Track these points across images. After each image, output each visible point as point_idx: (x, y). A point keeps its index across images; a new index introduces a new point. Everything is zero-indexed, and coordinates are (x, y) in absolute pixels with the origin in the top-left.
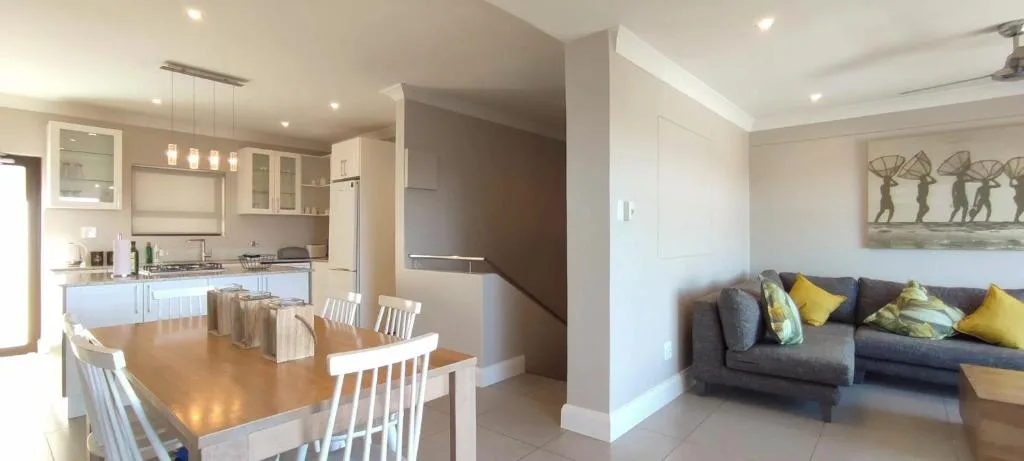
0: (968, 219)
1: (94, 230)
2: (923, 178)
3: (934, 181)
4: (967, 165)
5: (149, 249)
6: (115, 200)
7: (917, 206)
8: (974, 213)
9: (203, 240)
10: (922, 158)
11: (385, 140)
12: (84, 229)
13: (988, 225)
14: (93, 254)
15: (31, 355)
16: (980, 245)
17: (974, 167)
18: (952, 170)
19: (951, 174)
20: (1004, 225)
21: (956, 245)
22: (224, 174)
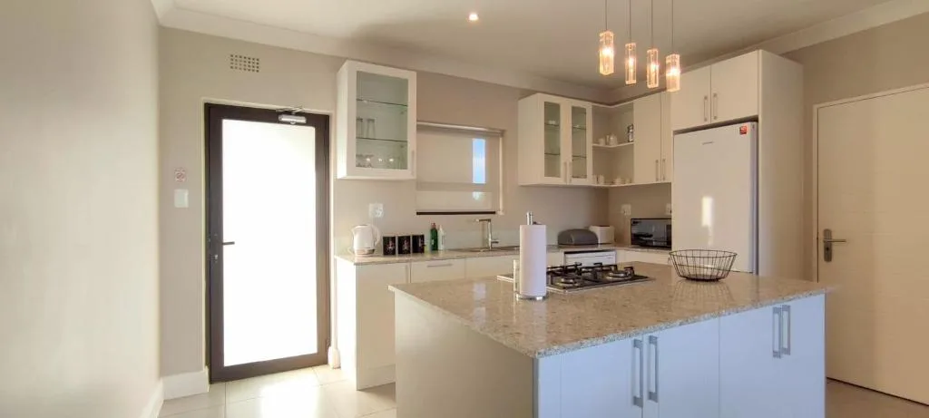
1: (381, 207)
5: (434, 232)
6: (409, 165)
9: (489, 220)
12: (371, 206)
14: (386, 240)
15: (320, 370)
22: (502, 133)
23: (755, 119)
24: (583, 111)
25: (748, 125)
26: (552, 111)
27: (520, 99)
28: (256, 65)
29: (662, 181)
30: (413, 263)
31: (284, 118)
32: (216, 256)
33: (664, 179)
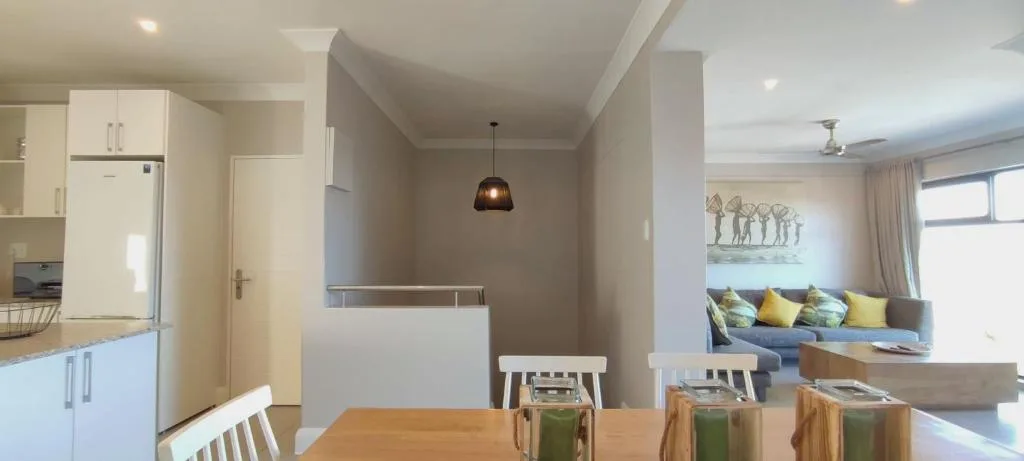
0: (741, 242)
2: (718, 213)
3: (724, 216)
4: (740, 207)
7: (714, 234)
8: (744, 239)
10: (717, 198)
11: (196, 101)
13: (750, 247)
16: (745, 260)
17: (744, 208)
18: (732, 208)
19: (732, 211)
20: (756, 247)
21: (735, 260)
23: (160, 159)
25: (152, 164)
29: (57, 216)
33: (58, 213)
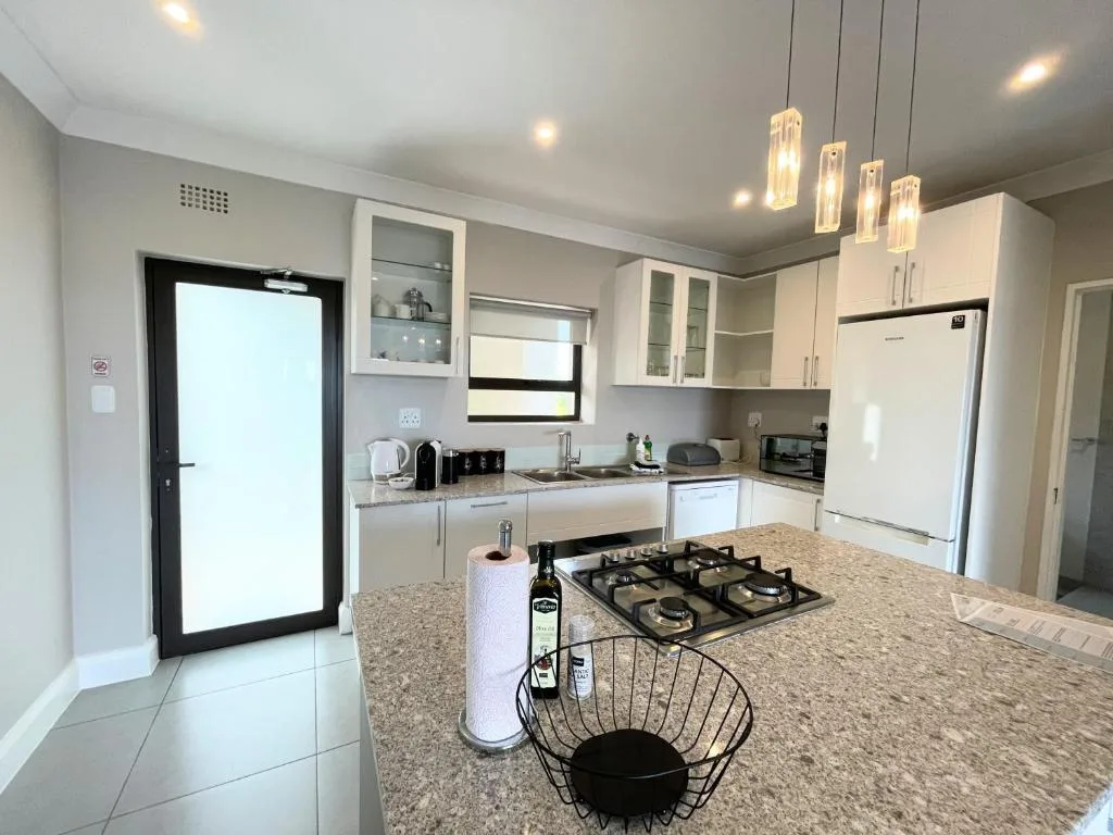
1: (417, 412)
6: (453, 359)
12: (402, 412)
22: (593, 313)
23: (982, 305)
24: (705, 285)
25: (969, 314)
26: (662, 283)
27: (618, 266)
28: (222, 202)
29: (813, 387)
30: (449, 502)
31: (271, 284)
32: (168, 482)
33: (815, 384)
